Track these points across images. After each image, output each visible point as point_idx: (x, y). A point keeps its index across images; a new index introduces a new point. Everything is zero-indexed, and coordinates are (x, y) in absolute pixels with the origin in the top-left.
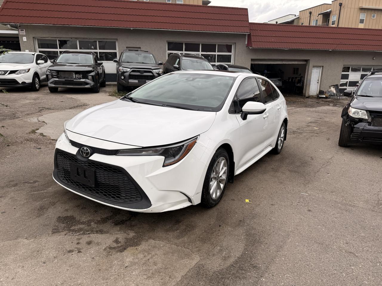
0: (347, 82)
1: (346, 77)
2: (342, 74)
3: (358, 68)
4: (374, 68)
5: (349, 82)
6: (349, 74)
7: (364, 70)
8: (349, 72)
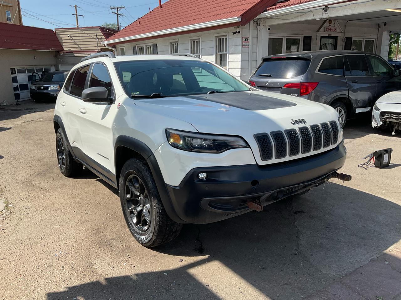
0: (17, 85)
1: (15, 80)
2: (12, 77)
3: (23, 69)
4: (37, 68)
5: (19, 85)
6: (17, 77)
7: (29, 71)
8: (15, 74)
